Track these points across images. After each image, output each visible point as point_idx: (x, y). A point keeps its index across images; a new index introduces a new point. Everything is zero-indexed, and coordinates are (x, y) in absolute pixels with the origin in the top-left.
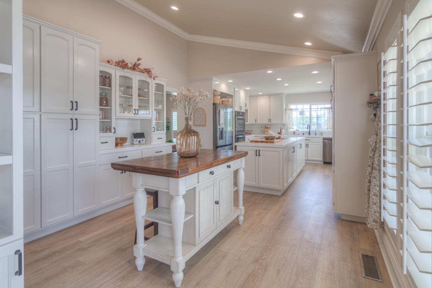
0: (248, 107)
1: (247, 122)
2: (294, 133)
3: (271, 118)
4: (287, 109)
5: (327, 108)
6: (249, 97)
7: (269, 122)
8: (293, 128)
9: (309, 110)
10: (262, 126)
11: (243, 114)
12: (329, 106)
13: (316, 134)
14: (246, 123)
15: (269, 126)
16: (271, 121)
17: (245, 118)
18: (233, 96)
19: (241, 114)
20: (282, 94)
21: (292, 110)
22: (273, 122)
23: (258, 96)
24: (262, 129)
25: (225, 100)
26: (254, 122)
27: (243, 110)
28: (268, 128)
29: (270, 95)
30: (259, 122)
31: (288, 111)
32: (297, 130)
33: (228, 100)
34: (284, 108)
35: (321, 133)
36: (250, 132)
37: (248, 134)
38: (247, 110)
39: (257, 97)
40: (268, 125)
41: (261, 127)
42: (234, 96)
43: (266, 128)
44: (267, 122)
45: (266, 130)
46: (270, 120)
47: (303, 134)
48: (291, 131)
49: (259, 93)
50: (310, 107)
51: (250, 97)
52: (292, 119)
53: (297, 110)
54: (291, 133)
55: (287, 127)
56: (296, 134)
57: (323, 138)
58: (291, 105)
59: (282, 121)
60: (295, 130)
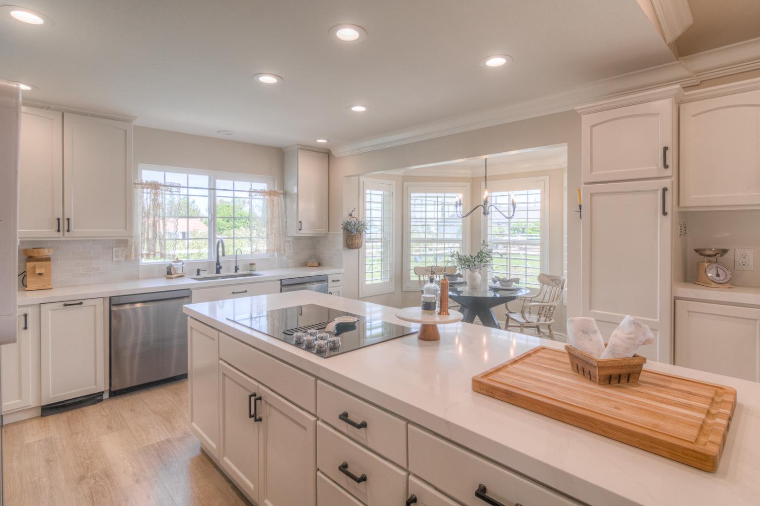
2: (169, 273)
3: (70, 214)
5: (262, 192)
7: (58, 230)
8: (163, 256)
9: (207, 192)
13: (236, 267)
15: (46, 252)
16: (72, 227)
20: (126, 120)
21: (156, 185)
22: (78, 231)
28: (44, 259)
29: (65, 112)
34: (133, 177)
35: (252, 264)
43: (30, 258)
45: (38, 271)
46: (62, 224)
47: (198, 271)
48: (155, 266)
50: (212, 182)
53: (174, 189)
54: (151, 272)
55: (136, 251)
56: (176, 273)
57: (281, 280)
58: (146, 169)
59: (126, 228)
60: (168, 261)
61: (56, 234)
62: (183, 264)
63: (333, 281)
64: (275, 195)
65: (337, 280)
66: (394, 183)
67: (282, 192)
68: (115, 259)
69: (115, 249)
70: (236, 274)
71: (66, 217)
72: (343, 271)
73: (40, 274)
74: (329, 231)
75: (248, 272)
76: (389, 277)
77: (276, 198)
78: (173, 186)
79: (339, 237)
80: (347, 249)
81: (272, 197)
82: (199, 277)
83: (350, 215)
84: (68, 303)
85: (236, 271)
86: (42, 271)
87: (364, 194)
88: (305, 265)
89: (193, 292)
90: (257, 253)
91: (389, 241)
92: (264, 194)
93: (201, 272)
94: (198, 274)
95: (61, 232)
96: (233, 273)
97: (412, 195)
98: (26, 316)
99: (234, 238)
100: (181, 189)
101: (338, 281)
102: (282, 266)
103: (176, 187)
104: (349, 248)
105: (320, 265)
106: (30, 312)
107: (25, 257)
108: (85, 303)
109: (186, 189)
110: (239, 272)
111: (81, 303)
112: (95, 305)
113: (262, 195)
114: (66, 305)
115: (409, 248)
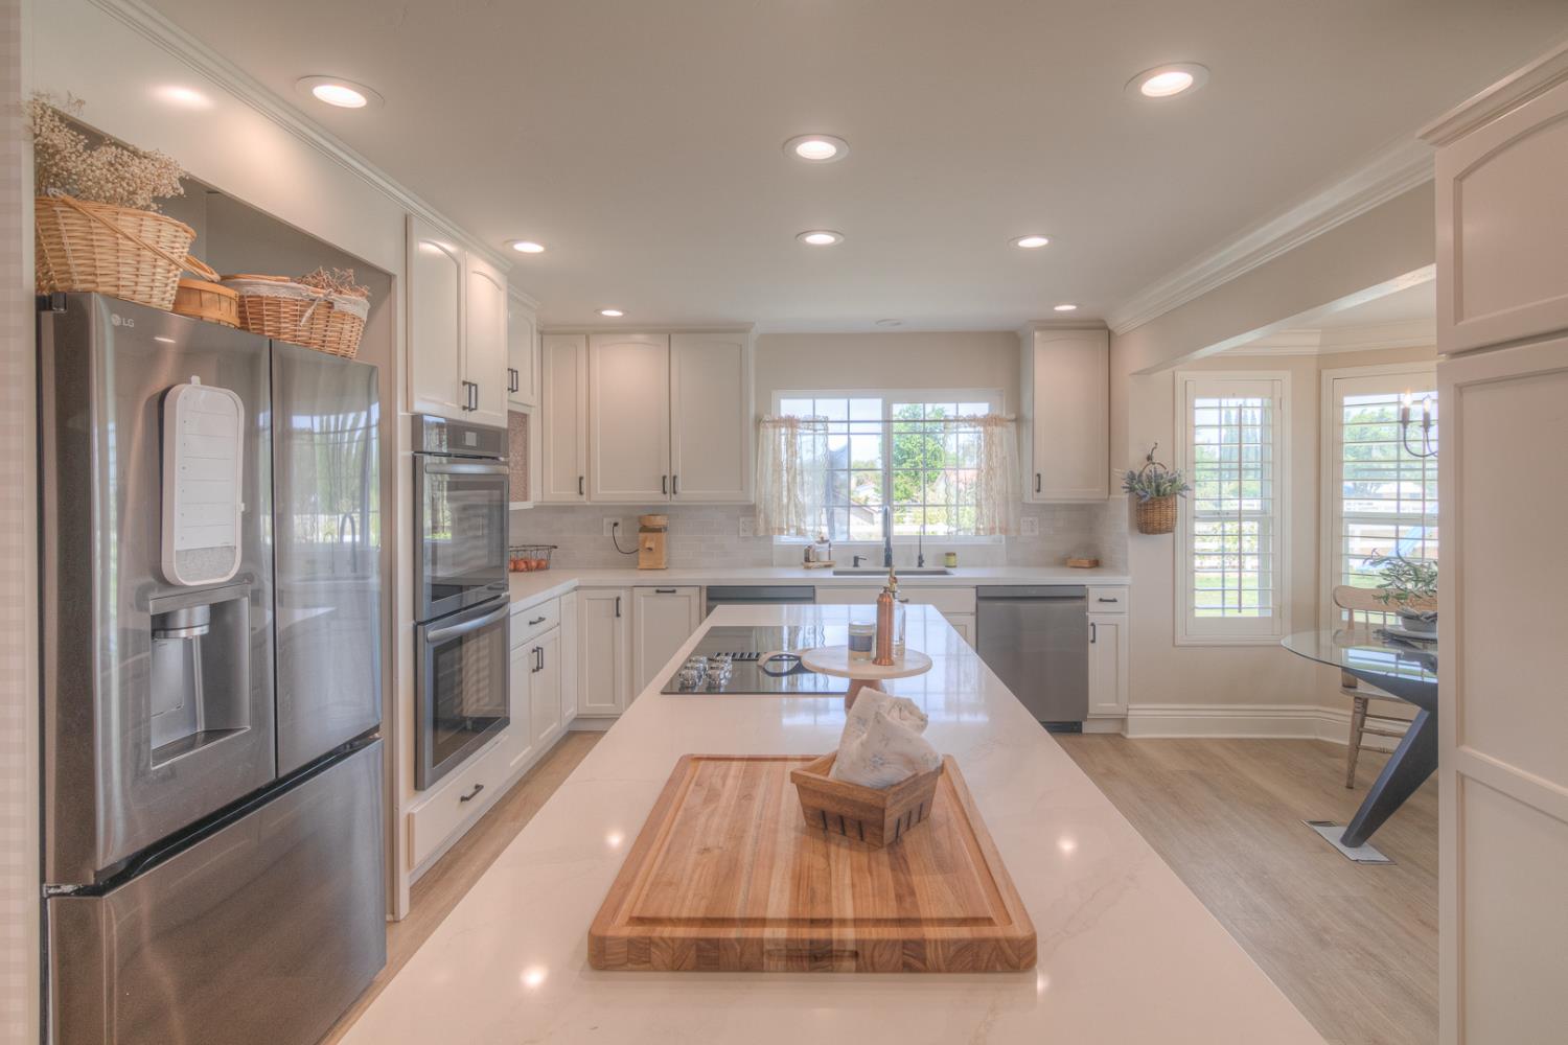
0: (527, 395)
1: (525, 498)
2: (807, 560)
3: (678, 470)
4: (766, 417)
5: (973, 420)
6: (536, 337)
7: (664, 492)
8: (800, 532)
9: (878, 428)
10: (620, 521)
11: (490, 444)
12: (981, 409)
13: (920, 558)
14: (514, 506)
15: (659, 521)
16: (679, 488)
17: (505, 470)
18: (389, 277)
19: (471, 439)
20: (741, 329)
21: (792, 422)
22: (685, 493)
23: (597, 333)
24: (619, 533)
25: (283, 294)
26: (569, 495)
27: (493, 413)
28: (658, 530)
29: (672, 333)
30: (602, 492)
31: (771, 430)
32: (823, 541)
33: (330, 305)
34: (752, 412)
35: (948, 554)
36: (542, 554)
37: (529, 569)
38: (519, 419)
39: (587, 338)
40: (657, 510)
41: (613, 521)
42: (399, 284)
43: (645, 529)
44: (652, 495)
45: (648, 545)
46: (668, 484)
47: (856, 559)
48: (790, 548)
49: (607, 313)
50: (887, 410)
51: (541, 333)
52: (794, 478)
53: (819, 426)
54: (787, 557)
55: (767, 522)
56: (818, 561)
57: (977, 587)
58: (784, 398)
59: (742, 489)
60: (810, 540)
61: (663, 497)
62: (830, 546)
63: (1101, 600)
64: (996, 425)
65: (1111, 598)
66: (1286, 376)
67: (1013, 416)
68: (741, 535)
69: (741, 520)
70: (920, 569)
71: (673, 475)
72: (1127, 580)
73: (650, 549)
74: (1110, 493)
75: (942, 568)
76: (1271, 605)
77: (997, 430)
78: (817, 422)
79: (1122, 507)
80: (1137, 532)
81: (989, 428)
82: (856, 569)
83: (1149, 458)
84: (660, 589)
85: (920, 565)
86: (652, 545)
87: (1189, 410)
88: (1064, 562)
89: (818, 591)
90: (961, 533)
91: (1273, 518)
92: (973, 424)
93: (860, 562)
94: (856, 565)
95: (668, 495)
96: (915, 568)
97: (1347, 400)
98: (618, 599)
99: (924, 506)
100: (829, 424)
101: (1115, 601)
102: (1012, 563)
103: (821, 422)
104: (1142, 532)
105: (1096, 564)
106: (623, 594)
107: (638, 527)
108: (680, 591)
109: (846, 424)
110: (927, 566)
111: (674, 591)
112: (689, 596)
113: (970, 426)
114: (658, 591)
115: (1340, 537)
